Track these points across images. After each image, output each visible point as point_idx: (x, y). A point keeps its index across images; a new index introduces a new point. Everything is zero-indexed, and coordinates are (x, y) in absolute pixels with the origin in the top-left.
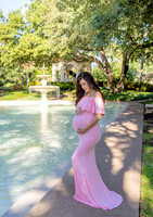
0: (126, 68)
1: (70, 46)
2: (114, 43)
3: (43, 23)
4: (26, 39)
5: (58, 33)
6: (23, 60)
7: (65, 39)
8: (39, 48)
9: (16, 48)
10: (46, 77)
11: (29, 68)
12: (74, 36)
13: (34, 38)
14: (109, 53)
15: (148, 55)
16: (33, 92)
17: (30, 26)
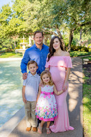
0: (72, 38)
1: (39, 25)
2: (65, 24)
3: (23, 12)
4: (13, 21)
5: (31, 18)
6: (11, 34)
7: (35, 21)
8: (21, 27)
9: (7, 27)
10: (25, 44)
11: (15, 39)
12: (40, 20)
13: (18, 21)
14: (61, 30)
15: (85, 31)
16: (18, 53)
17: (15, 14)
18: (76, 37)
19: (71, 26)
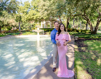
0: (68, 23)
1: (48, 15)
2: (64, 14)
3: (38, 6)
4: (31, 12)
5: (43, 10)
6: (30, 20)
7: (46, 12)
8: (36, 16)
9: (27, 16)
10: (39, 27)
11: (32, 23)
12: (49, 12)
13: (34, 12)
14: (62, 18)
15: (76, 19)
17: (33, 7)
18: (71, 23)
19: (68, 16)
